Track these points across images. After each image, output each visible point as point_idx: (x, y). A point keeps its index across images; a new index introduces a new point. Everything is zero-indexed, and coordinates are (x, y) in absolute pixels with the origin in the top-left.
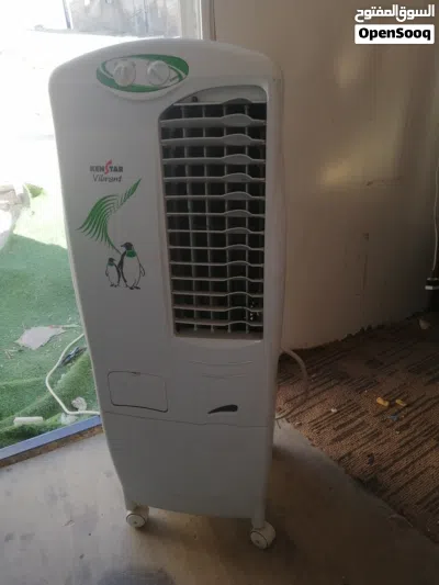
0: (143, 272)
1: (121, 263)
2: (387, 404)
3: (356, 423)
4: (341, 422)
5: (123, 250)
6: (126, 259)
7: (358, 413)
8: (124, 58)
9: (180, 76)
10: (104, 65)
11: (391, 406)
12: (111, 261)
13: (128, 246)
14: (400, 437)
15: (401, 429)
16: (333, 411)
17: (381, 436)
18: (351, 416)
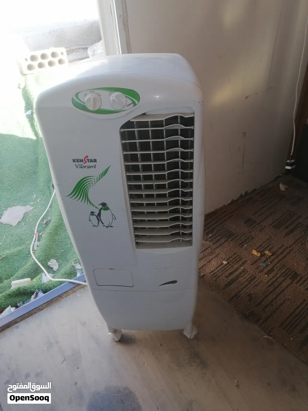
0: (114, 218)
1: (99, 214)
2: (259, 255)
3: (240, 271)
4: (230, 271)
5: (101, 206)
6: (102, 211)
7: (240, 263)
8: (92, 90)
9: (134, 102)
10: (77, 95)
11: (261, 256)
12: (92, 213)
13: (104, 205)
14: (268, 279)
15: (268, 273)
16: (225, 262)
17: (256, 280)
18: (236, 266)
